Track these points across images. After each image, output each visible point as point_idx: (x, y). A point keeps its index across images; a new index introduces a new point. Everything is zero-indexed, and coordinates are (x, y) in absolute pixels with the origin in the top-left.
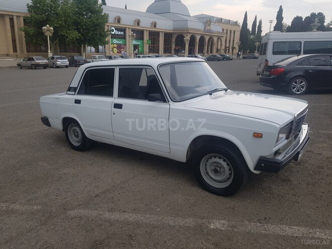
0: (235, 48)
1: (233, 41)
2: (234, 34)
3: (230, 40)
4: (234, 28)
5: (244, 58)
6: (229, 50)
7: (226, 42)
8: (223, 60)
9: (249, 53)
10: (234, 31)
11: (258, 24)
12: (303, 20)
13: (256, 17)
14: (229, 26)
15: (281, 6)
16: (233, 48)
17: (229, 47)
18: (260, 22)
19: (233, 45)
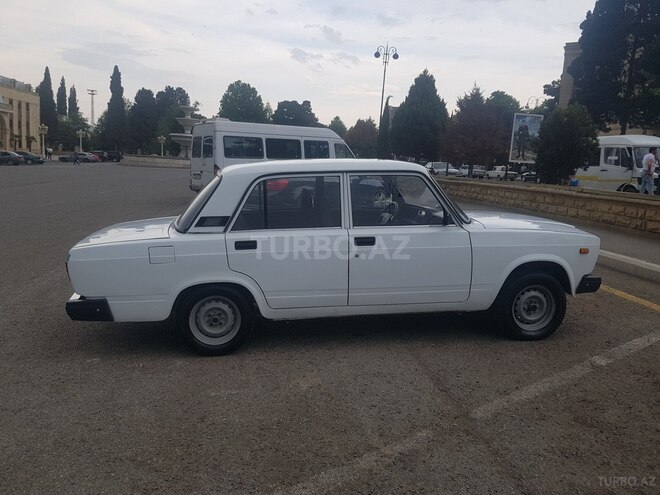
0: (34, 139)
1: (28, 124)
2: (28, 109)
3: (20, 123)
4: (25, 98)
5: (63, 160)
6: (20, 141)
7: (11, 126)
8: (26, 163)
9: (64, 150)
10: (28, 104)
11: (68, 94)
12: (155, 96)
13: (63, 80)
14: (14, 92)
15: (116, 68)
16: (30, 140)
17: (20, 136)
18: (73, 91)
19: (28, 132)
